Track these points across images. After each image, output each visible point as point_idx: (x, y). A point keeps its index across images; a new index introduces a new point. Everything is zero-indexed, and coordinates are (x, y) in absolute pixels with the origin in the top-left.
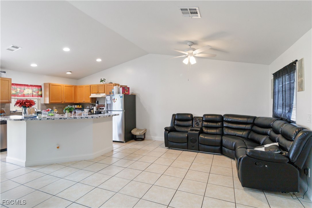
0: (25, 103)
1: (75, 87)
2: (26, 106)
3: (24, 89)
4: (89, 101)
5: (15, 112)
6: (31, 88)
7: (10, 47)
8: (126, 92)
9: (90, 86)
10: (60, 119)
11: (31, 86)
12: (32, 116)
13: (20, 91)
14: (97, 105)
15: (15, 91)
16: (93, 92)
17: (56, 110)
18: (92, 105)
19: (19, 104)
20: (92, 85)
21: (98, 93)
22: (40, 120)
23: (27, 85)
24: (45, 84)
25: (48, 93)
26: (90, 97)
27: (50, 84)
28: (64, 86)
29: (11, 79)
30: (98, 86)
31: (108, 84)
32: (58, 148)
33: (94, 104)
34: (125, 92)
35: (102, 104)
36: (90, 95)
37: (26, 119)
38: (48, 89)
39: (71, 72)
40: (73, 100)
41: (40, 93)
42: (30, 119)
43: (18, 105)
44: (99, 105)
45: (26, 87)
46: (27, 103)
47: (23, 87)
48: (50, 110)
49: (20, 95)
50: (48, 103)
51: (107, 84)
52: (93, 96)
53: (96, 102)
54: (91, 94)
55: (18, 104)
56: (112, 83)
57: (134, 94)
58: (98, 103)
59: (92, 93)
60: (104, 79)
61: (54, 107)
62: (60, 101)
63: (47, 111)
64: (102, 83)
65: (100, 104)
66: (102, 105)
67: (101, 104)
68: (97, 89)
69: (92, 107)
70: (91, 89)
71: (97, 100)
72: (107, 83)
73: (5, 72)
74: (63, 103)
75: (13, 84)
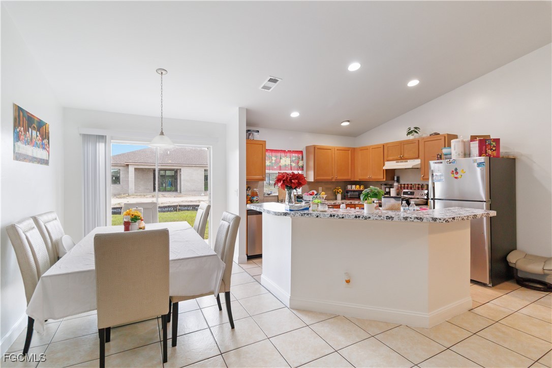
0: (291, 180)
1: (354, 150)
2: (293, 185)
3: (281, 158)
4: (381, 177)
5: (269, 194)
6: (288, 155)
7: (266, 82)
8: (490, 152)
9: (384, 146)
10: (356, 217)
11: (289, 151)
12: (301, 207)
13: (275, 160)
14: (396, 184)
15: (269, 161)
16: (390, 158)
17: (323, 195)
18: (386, 185)
19: (282, 182)
20: (387, 144)
21: (401, 159)
22: (317, 216)
23: (284, 151)
24: (307, 148)
25: (312, 164)
26: (385, 168)
27: (315, 147)
28: (336, 150)
29: (265, 141)
30: (402, 144)
31: (428, 138)
32: (348, 282)
33: (390, 182)
34: (486, 151)
35: (409, 183)
36: (383, 165)
37: (292, 212)
38: (312, 157)
39: (348, 121)
40: (350, 175)
41: (301, 164)
42: (299, 213)
43: (280, 184)
44: (401, 185)
45: (283, 154)
46: (293, 179)
47: (279, 154)
48: (315, 193)
49: (275, 167)
50: (313, 181)
51: (423, 138)
52: (390, 165)
53: (396, 179)
54: (386, 163)
55: (280, 182)
56: (439, 134)
57: (511, 157)
58: (398, 181)
59: (388, 161)
60: (416, 128)
61: (320, 189)
62: (330, 178)
63: (311, 195)
64: (411, 137)
65: (402, 182)
66: (408, 185)
67: (406, 183)
68: (400, 150)
69: (387, 189)
70: (386, 151)
71: (397, 174)
72: (424, 136)
73: (258, 131)
74: (333, 180)
75: (267, 150)
